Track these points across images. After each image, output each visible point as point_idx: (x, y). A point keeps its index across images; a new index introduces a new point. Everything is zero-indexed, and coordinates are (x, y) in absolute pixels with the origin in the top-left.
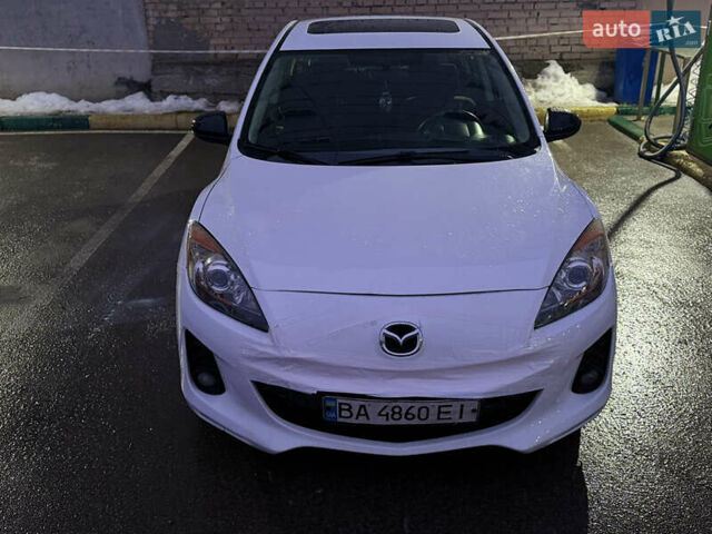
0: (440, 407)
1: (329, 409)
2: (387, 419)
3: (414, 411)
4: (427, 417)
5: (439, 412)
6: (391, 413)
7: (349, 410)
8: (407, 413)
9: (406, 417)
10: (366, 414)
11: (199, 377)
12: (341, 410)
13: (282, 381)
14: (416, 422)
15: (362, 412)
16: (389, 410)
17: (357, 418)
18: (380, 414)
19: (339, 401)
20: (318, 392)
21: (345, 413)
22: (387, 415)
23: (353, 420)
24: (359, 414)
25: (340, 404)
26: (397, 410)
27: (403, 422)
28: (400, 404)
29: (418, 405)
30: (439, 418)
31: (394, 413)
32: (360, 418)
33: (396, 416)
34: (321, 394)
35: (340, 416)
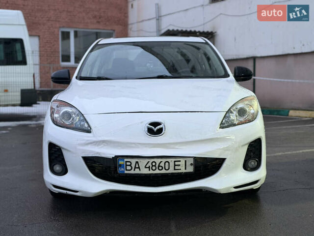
0: (175, 162)
1: (120, 165)
2: (149, 170)
3: (162, 164)
4: (169, 168)
5: (175, 165)
6: (151, 166)
7: (130, 165)
8: (159, 166)
9: (159, 169)
10: (139, 168)
11: (55, 167)
12: (126, 165)
13: (98, 153)
14: (164, 171)
15: (137, 166)
16: (150, 164)
17: (134, 170)
18: (146, 167)
19: (126, 160)
20: (115, 156)
21: (129, 168)
22: (149, 167)
23: (132, 172)
24: (135, 168)
25: (126, 162)
26: (154, 164)
27: (157, 171)
28: (155, 160)
29: (164, 160)
30: (175, 169)
31: (153, 166)
32: (136, 169)
33: (154, 168)
34: (117, 158)
35: (126, 170)
